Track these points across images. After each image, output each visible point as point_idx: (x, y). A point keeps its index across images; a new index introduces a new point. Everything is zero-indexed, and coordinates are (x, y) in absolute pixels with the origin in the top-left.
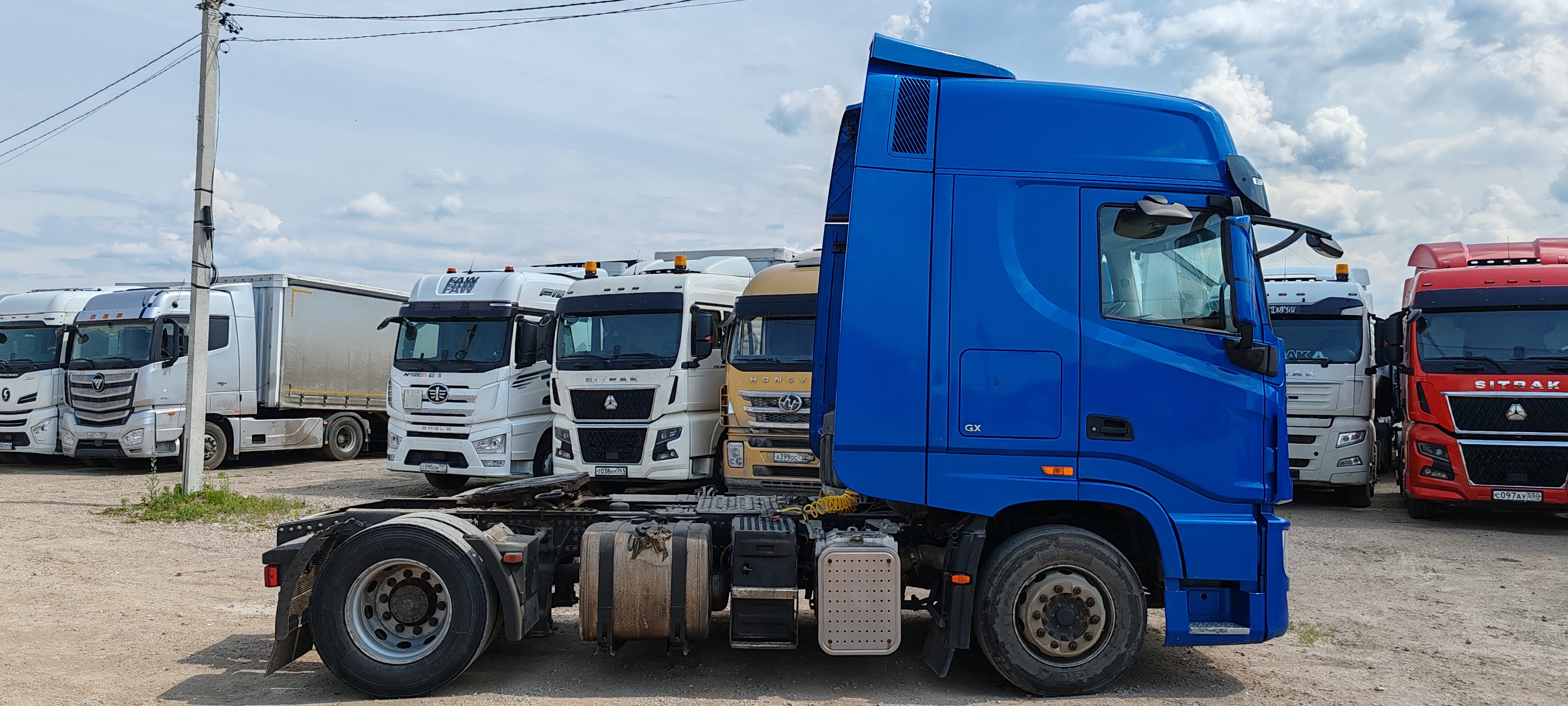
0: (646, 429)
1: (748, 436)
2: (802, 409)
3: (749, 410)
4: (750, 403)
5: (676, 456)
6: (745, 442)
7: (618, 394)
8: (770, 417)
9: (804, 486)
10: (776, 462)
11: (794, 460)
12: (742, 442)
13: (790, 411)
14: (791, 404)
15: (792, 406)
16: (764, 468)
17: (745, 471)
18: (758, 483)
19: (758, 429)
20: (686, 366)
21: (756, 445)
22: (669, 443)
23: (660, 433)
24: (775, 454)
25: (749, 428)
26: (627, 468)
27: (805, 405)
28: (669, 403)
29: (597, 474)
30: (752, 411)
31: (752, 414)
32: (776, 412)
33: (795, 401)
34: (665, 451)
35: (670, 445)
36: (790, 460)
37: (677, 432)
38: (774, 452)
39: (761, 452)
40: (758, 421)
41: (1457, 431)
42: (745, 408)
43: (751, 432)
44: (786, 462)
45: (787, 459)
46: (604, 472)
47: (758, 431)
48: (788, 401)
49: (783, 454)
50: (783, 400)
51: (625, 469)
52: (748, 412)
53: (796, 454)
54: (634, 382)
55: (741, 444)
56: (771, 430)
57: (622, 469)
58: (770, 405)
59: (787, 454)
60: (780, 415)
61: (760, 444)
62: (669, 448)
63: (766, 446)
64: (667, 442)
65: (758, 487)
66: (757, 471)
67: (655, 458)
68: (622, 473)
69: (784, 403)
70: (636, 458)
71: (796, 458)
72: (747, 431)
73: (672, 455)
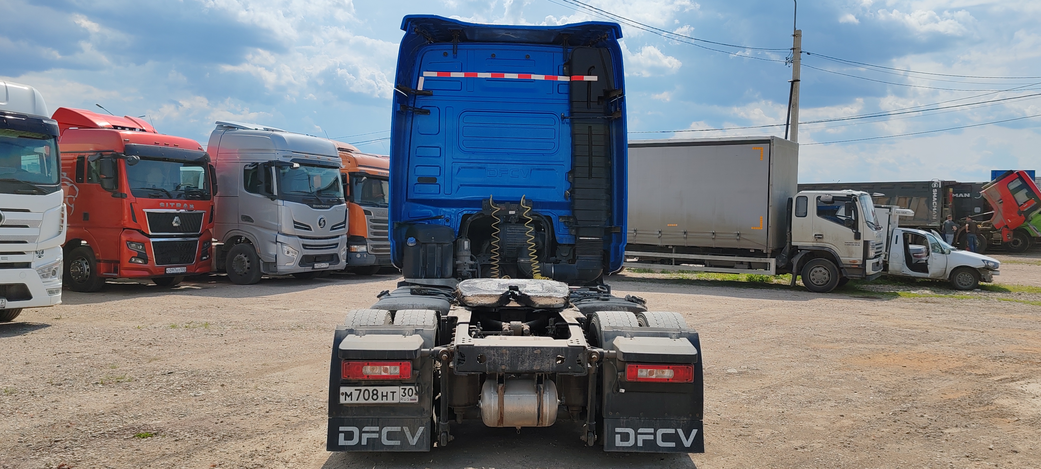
41: (150, 233)
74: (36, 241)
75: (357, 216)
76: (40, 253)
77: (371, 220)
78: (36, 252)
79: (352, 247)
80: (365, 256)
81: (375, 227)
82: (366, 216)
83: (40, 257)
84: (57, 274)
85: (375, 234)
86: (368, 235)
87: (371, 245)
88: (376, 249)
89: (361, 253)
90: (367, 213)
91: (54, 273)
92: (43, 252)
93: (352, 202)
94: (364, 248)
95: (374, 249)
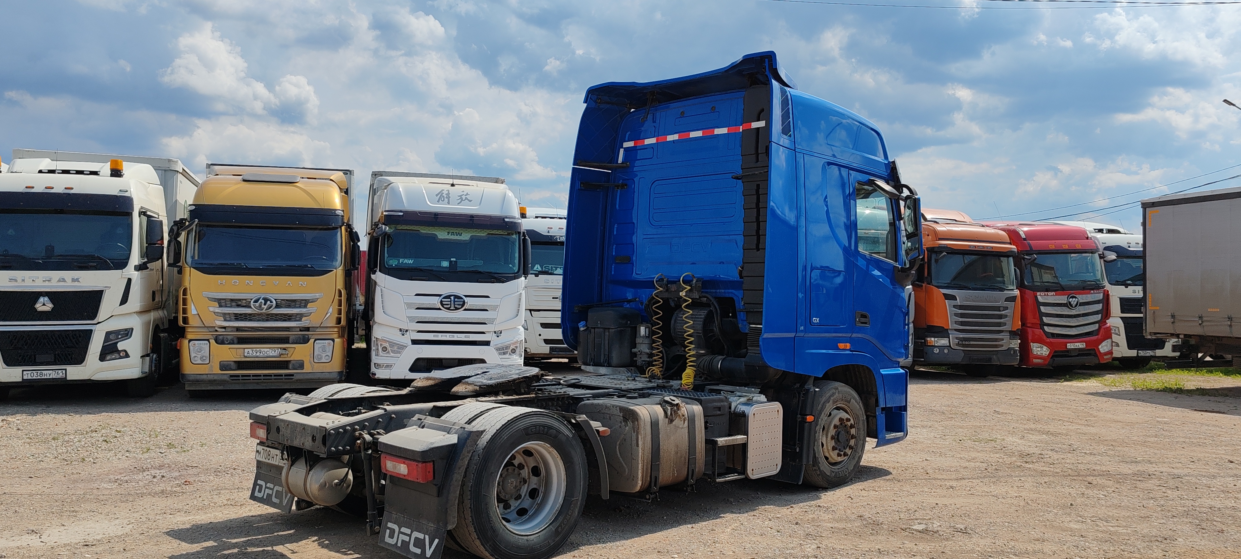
0: (91, 331)
1: (212, 335)
2: (275, 310)
3: (217, 311)
4: (217, 304)
5: (127, 356)
6: (210, 340)
7: (53, 296)
8: (238, 317)
9: (275, 377)
10: (246, 357)
11: (266, 355)
12: (208, 340)
13: (264, 311)
14: (265, 304)
15: (265, 307)
16: (233, 363)
17: (212, 366)
18: (226, 378)
19: (225, 328)
20: (139, 268)
21: (222, 343)
22: (119, 343)
23: (108, 334)
24: (245, 350)
25: (215, 327)
26: (66, 370)
27: (278, 306)
28: (120, 305)
29: (25, 377)
30: (220, 312)
31: (219, 315)
32: (247, 312)
33: (269, 302)
34: (116, 351)
35: (121, 346)
36: (261, 354)
37: (127, 333)
38: (244, 348)
39: (229, 348)
40: (225, 320)
42: (211, 309)
43: (216, 331)
44: (257, 357)
45: (258, 354)
46: (35, 376)
47: (224, 330)
48: (261, 302)
49: (254, 349)
50: (256, 301)
51: (64, 371)
52: (214, 312)
53: (268, 350)
54: (76, 284)
55: (207, 342)
56: (238, 329)
57: (60, 371)
58: (239, 306)
59: (258, 350)
60: (250, 314)
61: (227, 341)
62: (120, 349)
63: (233, 344)
64: (117, 343)
65: (225, 381)
66: (224, 366)
67: (102, 358)
68: (60, 375)
69: (257, 304)
70: (79, 358)
71: (268, 353)
72: (211, 330)
73: (121, 355)
74: (494, 323)
75: (935, 302)
76: (498, 333)
77: (955, 306)
78: (495, 332)
79: (929, 339)
80: (946, 351)
81: (962, 315)
82: (946, 301)
83: (498, 337)
84: (517, 351)
85: (962, 324)
86: (951, 326)
87: (957, 338)
88: (964, 343)
89: (941, 347)
90: (947, 297)
91: (514, 351)
92: (501, 333)
93: (929, 284)
94: (944, 342)
95: (960, 343)
